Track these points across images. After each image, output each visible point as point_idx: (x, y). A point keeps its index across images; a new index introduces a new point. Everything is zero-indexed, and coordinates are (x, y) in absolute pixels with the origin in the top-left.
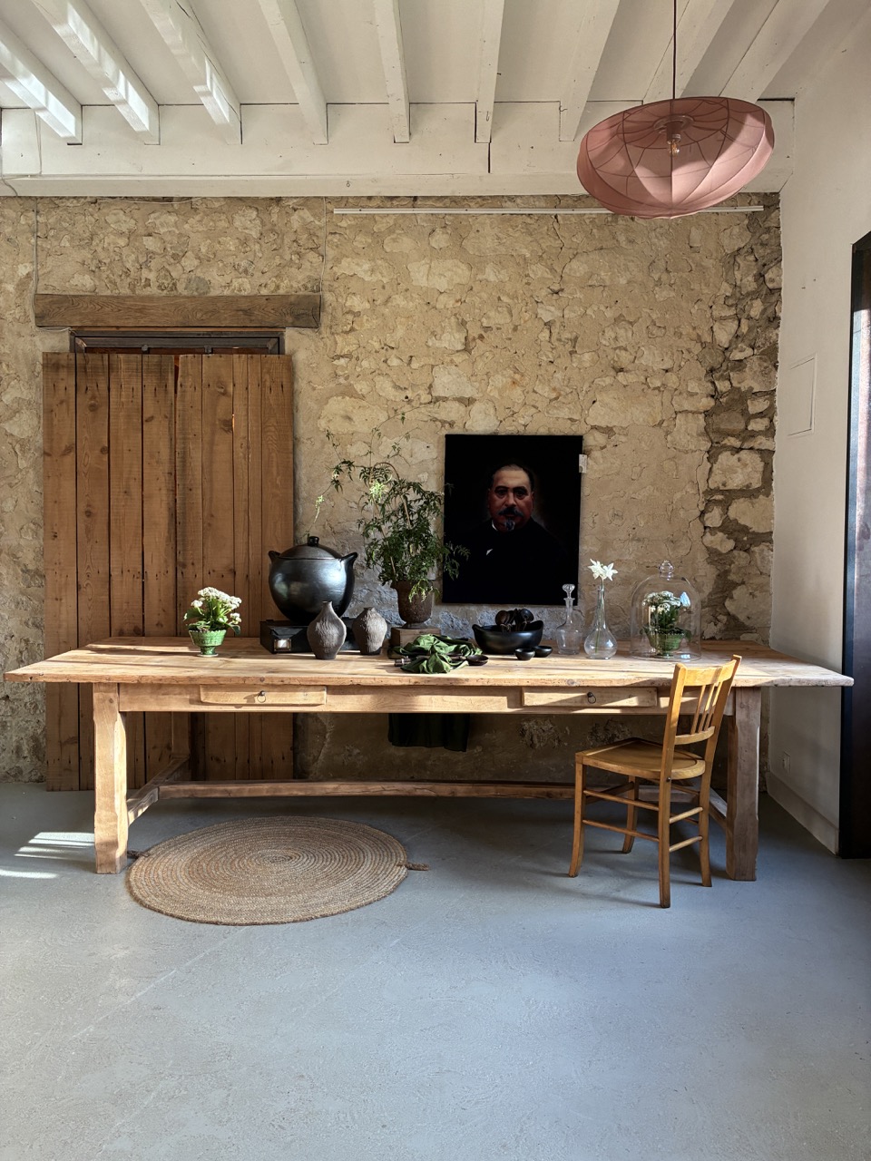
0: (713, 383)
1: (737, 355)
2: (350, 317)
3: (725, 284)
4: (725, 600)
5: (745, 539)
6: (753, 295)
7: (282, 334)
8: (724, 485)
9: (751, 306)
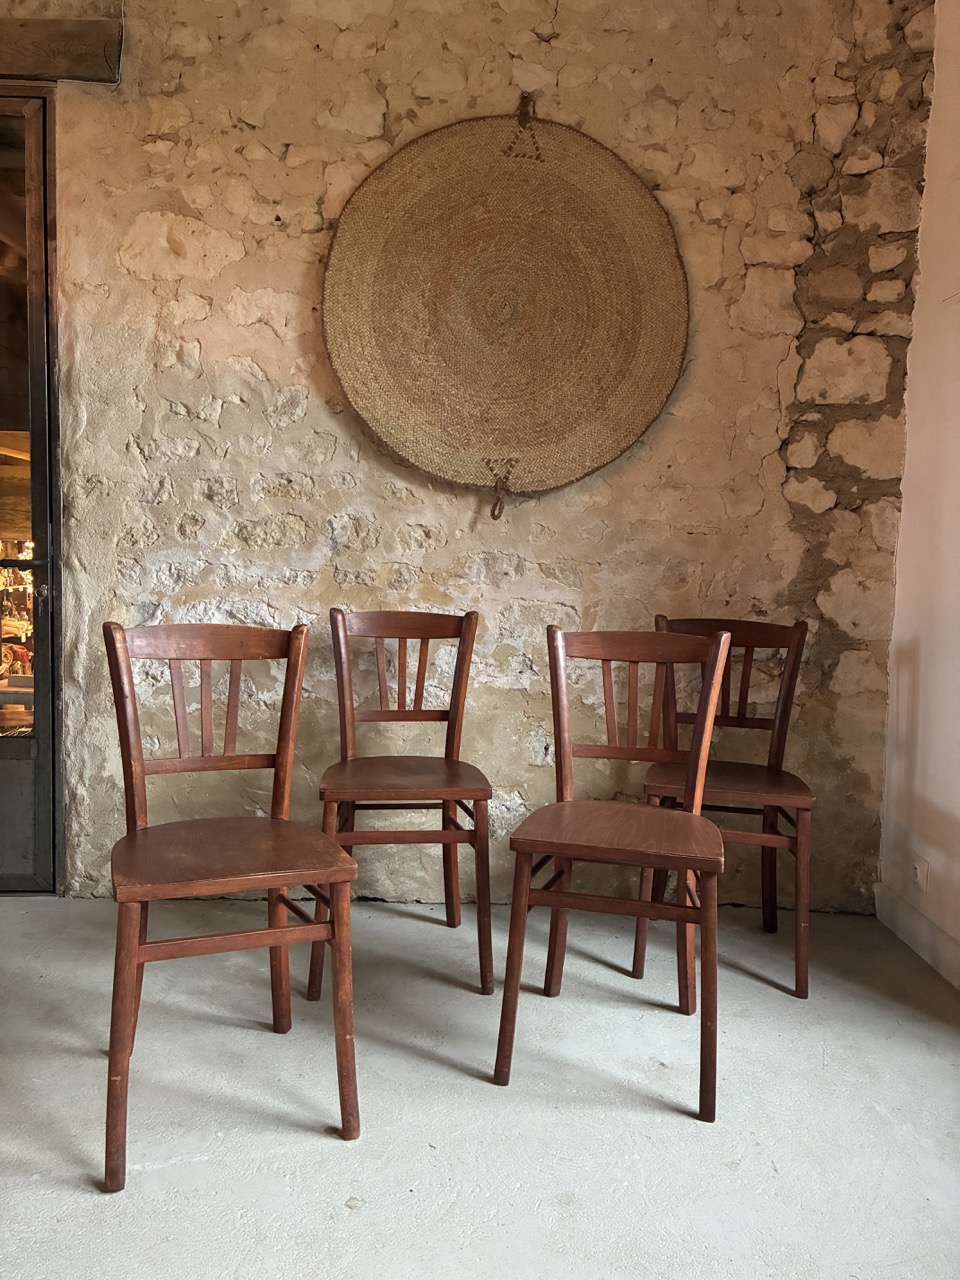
0: (811, 215)
1: (855, 166)
2: (175, 67)
3: (837, 42)
4: (816, 594)
5: (854, 490)
6: (884, 62)
7: (51, 92)
8: (823, 395)
9: (882, 80)
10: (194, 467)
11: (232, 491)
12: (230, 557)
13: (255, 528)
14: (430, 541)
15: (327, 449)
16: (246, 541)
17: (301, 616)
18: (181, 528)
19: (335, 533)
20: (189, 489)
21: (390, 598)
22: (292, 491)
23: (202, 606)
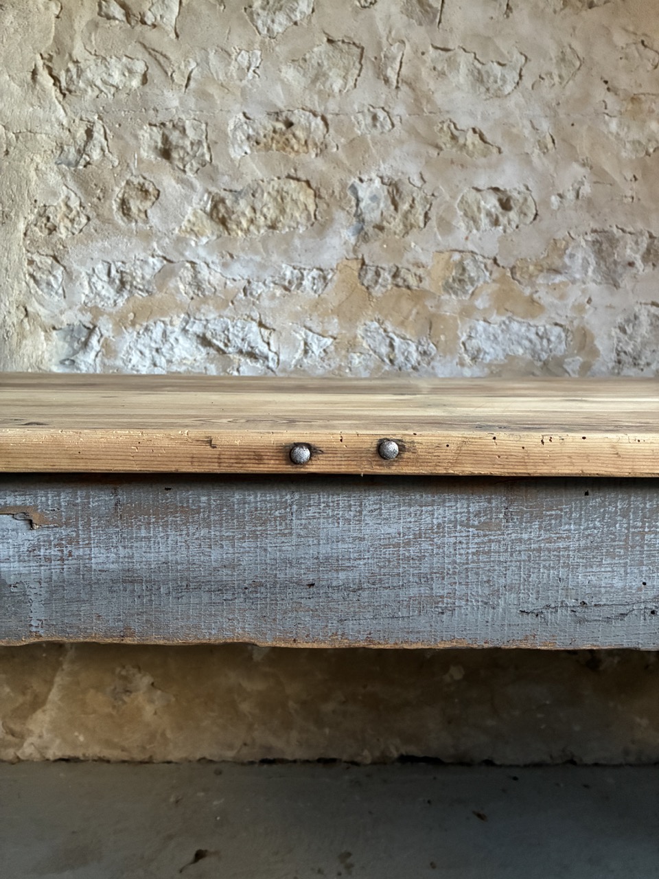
10: (141, 104)
11: (200, 143)
12: (201, 248)
13: (236, 201)
14: (513, 214)
15: (347, 70)
16: (223, 222)
17: (309, 340)
18: (124, 205)
19: (362, 205)
20: (132, 142)
21: (446, 308)
22: (293, 141)
23: (160, 326)
